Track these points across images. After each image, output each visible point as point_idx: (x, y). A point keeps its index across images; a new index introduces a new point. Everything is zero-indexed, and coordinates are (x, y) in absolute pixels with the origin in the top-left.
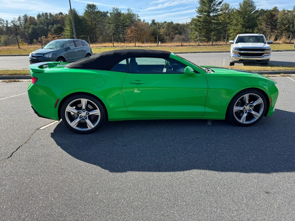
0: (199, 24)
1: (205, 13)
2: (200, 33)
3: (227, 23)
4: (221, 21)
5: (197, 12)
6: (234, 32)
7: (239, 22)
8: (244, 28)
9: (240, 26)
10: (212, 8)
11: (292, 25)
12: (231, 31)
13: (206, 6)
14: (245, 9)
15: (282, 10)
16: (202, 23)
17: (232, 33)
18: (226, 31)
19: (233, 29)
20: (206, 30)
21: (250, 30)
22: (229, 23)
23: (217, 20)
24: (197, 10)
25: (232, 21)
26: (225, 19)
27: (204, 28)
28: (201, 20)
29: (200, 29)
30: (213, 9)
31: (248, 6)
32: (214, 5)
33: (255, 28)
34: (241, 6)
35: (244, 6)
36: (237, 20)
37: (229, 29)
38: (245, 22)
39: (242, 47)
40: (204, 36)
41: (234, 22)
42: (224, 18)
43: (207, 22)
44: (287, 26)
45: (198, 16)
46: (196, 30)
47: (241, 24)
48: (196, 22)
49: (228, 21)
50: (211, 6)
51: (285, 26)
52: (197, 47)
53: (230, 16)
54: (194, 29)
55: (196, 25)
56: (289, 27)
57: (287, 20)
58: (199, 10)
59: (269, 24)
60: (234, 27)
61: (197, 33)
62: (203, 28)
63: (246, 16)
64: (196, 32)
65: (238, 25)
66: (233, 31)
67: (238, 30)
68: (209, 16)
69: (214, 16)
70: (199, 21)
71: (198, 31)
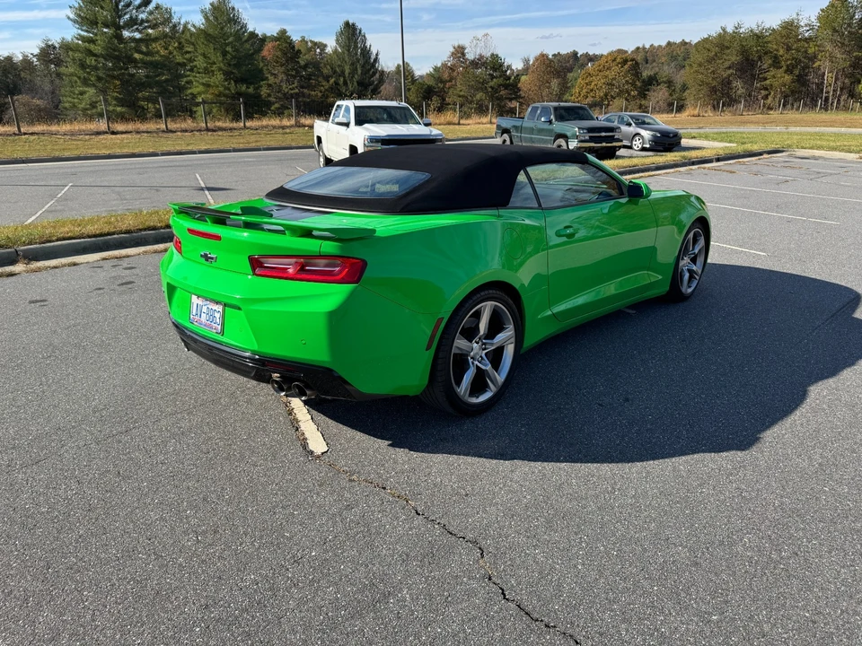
0: (93, 63)
1: (105, 30)
2: (104, 91)
3: (179, 64)
4: (157, 58)
5: (75, 21)
6: (204, 93)
7: (215, 63)
8: (232, 82)
9: (220, 77)
10: (125, 14)
11: (342, 79)
12: (198, 89)
13: (102, 8)
14: (222, 29)
15: (300, 39)
16: (102, 60)
17: (199, 93)
18: (182, 89)
19: (203, 84)
20: (122, 84)
21: (248, 88)
22: (183, 65)
23: (146, 54)
24: (72, 16)
25: (191, 60)
26: (170, 53)
27: (114, 77)
28: (97, 49)
29: (99, 79)
30: (127, 16)
31: (222, 17)
32: (128, 5)
33: (262, 83)
34: (206, 18)
35: (216, 18)
36: (204, 55)
37: (189, 82)
38: (230, 65)
39: (388, 136)
40: (121, 102)
41: (200, 62)
42: (166, 49)
43: (118, 58)
44: (332, 81)
45: (79, 35)
46: (85, 82)
47: (220, 69)
48: (77, 55)
49: (179, 59)
50: (120, 7)
51: (328, 81)
53: (180, 43)
54: (79, 78)
55: (83, 66)
56: (336, 83)
57: (329, 67)
58: (79, 16)
59: (294, 73)
60: (203, 78)
61: (92, 91)
62: (108, 76)
63: (229, 49)
64: (86, 89)
65: (213, 71)
66: (201, 88)
67: (218, 86)
68: (120, 38)
69: (133, 40)
70: (90, 53)
71: (94, 85)
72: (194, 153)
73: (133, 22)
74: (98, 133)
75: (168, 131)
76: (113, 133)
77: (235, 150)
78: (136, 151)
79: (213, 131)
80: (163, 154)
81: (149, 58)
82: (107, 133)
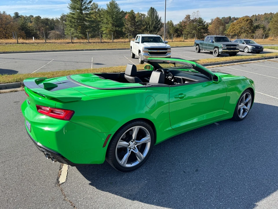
0: (74, 21)
1: (78, 11)
2: (76, 29)
3: (99, 21)
4: (93, 19)
5: (70, 8)
6: (106, 30)
7: (109, 21)
8: (114, 27)
9: (111, 25)
10: (84, 6)
11: (148, 26)
12: (104, 29)
13: (77, 4)
14: (112, 10)
15: (137, 13)
16: (76, 20)
17: (104, 30)
18: (99, 29)
19: (105, 27)
20: (82, 27)
21: (119, 29)
22: (100, 21)
23: (89, 18)
24: (69, 7)
25: (102, 20)
26: (97, 18)
27: (79, 25)
28: (75, 16)
29: (75, 26)
30: (84, 7)
31: (113, 6)
32: (85, 3)
33: (123, 27)
34: (108, 7)
35: (111, 7)
36: (107, 19)
37: (102, 27)
38: (114, 21)
39: (151, 47)
40: (81, 33)
41: (105, 21)
42: (96, 16)
43: (81, 19)
44: (145, 26)
45: (71, 12)
46: (71, 27)
47: (111, 23)
48: (70, 18)
49: (99, 19)
50: (83, 4)
51: (144, 27)
52: (88, 44)
53: (100, 15)
54: (70, 25)
55: (71, 22)
56: (147, 27)
57: (144, 22)
58: (71, 7)
59: (133, 24)
60: (106, 25)
61: (73, 29)
62: (78, 25)
63: (114, 16)
64: (71, 29)
65: (109, 23)
66: (105, 29)
67: (110, 28)
68: (82, 13)
69: (86, 14)
70: (73, 18)
71: (74, 28)
72: (95, 50)
73: (86, 8)
74: (69, 43)
75: (89, 43)
76: (73, 43)
77: (108, 50)
78: (78, 49)
79: (103, 43)
80: (85, 50)
81: (90, 19)
82: (71, 43)
